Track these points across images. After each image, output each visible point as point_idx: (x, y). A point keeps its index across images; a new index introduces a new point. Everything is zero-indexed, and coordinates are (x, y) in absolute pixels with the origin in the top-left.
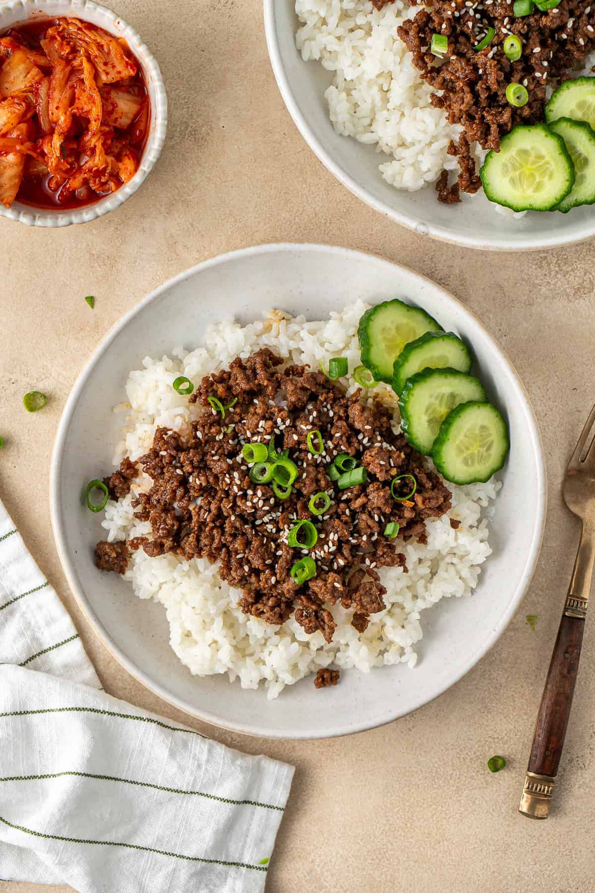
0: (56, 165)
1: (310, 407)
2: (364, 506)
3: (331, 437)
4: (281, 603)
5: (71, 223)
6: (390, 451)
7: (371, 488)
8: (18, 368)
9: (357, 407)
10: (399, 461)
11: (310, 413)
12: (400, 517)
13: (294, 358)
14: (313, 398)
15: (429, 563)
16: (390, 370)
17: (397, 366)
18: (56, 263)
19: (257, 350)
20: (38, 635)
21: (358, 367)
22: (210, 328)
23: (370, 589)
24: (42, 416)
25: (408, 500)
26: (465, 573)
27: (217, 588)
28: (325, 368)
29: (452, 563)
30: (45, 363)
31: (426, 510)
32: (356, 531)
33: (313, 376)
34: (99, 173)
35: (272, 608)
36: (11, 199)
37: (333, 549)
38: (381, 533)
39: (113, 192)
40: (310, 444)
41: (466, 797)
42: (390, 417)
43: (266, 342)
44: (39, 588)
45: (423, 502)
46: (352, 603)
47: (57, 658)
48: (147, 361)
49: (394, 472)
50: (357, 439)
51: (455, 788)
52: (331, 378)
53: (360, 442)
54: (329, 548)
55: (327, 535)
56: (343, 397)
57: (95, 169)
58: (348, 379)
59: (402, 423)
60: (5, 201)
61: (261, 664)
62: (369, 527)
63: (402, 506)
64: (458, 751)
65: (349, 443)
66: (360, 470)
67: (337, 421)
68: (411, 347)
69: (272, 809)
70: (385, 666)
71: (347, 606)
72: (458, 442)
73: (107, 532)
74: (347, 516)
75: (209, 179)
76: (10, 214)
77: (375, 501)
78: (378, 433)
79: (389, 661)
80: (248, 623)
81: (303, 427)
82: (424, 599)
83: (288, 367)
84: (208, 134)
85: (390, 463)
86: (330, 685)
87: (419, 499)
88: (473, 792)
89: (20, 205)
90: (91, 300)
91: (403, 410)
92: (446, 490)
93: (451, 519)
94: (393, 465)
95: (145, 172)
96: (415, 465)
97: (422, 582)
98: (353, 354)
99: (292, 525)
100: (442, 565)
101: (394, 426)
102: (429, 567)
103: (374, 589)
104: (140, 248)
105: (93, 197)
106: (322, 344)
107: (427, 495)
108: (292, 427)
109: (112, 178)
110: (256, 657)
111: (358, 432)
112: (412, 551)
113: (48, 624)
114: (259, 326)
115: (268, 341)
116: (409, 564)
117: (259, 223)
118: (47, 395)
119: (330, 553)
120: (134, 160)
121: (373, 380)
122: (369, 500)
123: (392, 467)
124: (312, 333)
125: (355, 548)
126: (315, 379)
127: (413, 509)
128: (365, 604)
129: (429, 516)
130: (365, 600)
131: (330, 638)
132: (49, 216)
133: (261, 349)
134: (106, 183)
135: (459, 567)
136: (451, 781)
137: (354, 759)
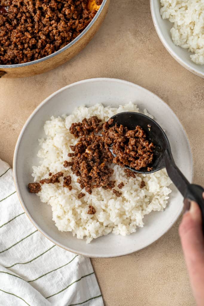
8: (6, 119)
15: (149, 198)
19: (92, 116)
22: (76, 108)
26: (162, 202)
27: (71, 199)
29: (157, 199)
30: (16, 118)
43: (96, 113)
48: (52, 117)
51: (153, 284)
61: (85, 229)
64: (155, 270)
73: (34, 178)
82: (146, 211)
88: (159, 286)
97: (146, 204)
100: (154, 199)
110: (83, 227)
114: (93, 108)
133: (94, 116)
135: (160, 200)
136: (152, 281)
137: (116, 270)
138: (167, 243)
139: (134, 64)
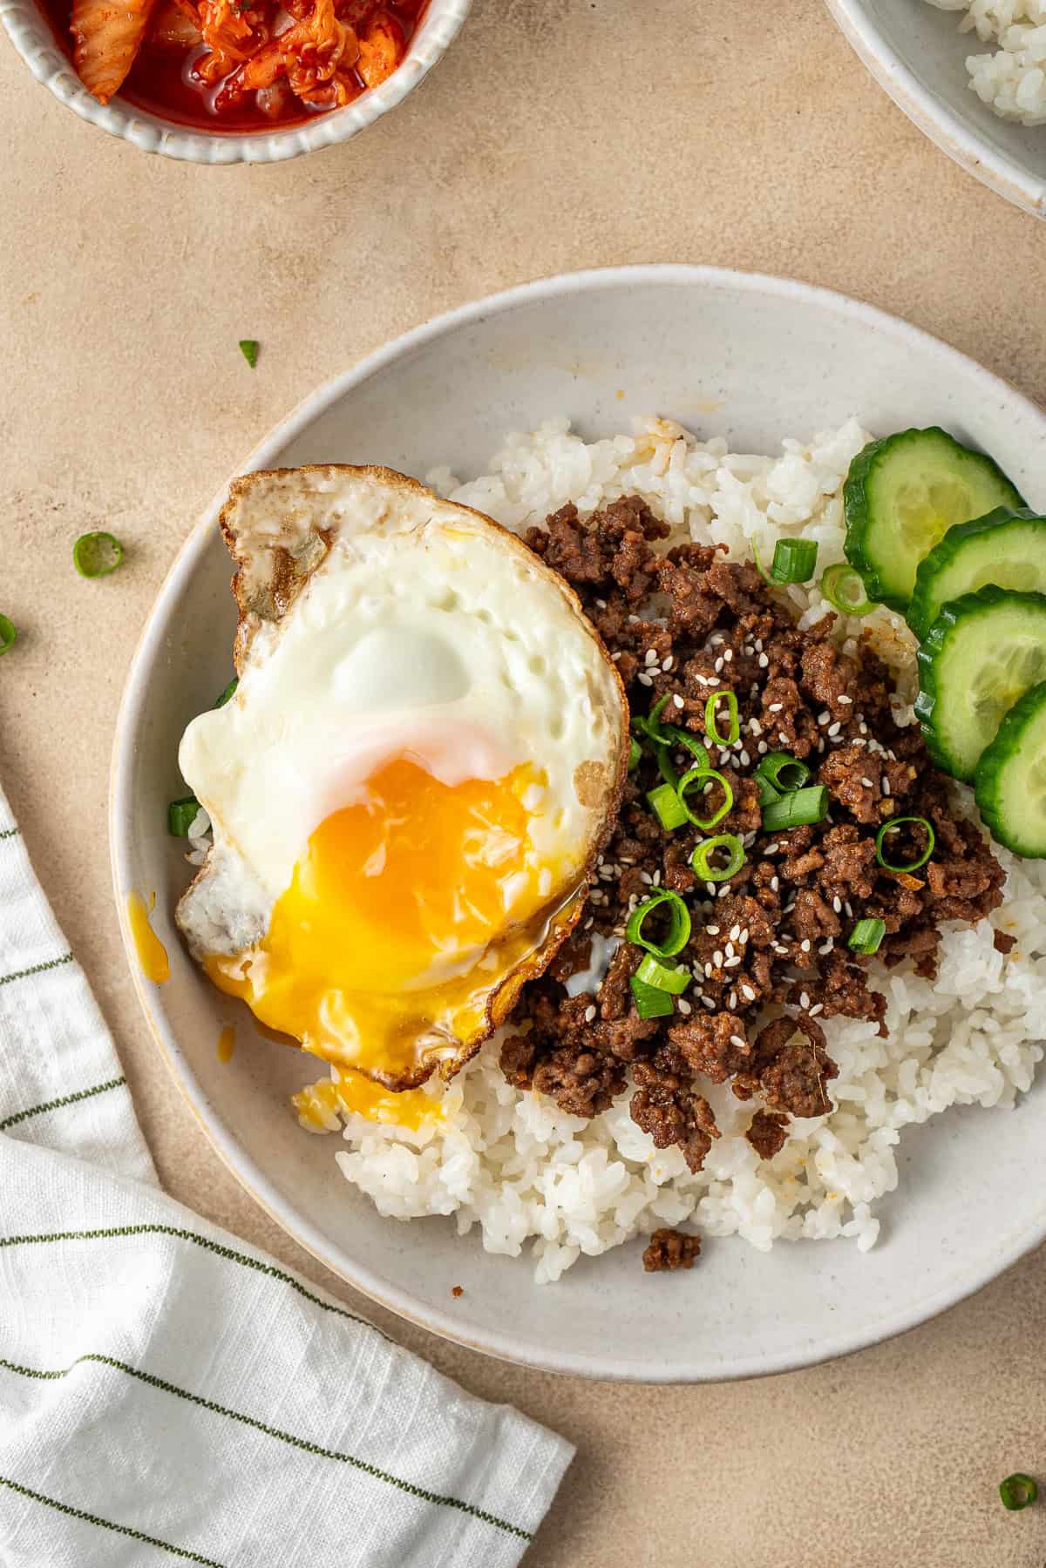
0: (222, 26)
1: (718, 639)
2: (812, 875)
3: (758, 712)
4: (602, 1069)
5: (240, 160)
6: (885, 762)
7: (834, 836)
8: (71, 476)
9: (826, 651)
10: (904, 787)
11: (718, 652)
12: (887, 911)
13: (693, 527)
14: (727, 620)
15: (932, 1024)
16: (906, 581)
17: (926, 572)
18: (185, 258)
19: (614, 496)
20: (35, 1069)
21: (835, 566)
22: (511, 439)
23: (805, 1062)
24: (111, 590)
25: (910, 873)
26: (1010, 1053)
28: (765, 558)
29: (982, 1031)
30: (132, 475)
31: (947, 904)
32: (787, 928)
33: (734, 571)
34: (315, 58)
35: (581, 1080)
36: (112, 88)
37: (733, 961)
38: (842, 941)
39: (339, 105)
40: (710, 721)
41: (941, 1557)
42: (891, 687)
43: (638, 484)
44: (52, 965)
45: (946, 884)
46: (759, 1088)
47: (72, 1125)
49: (888, 807)
50: (816, 723)
51: (918, 1534)
52: (771, 581)
53: (822, 732)
54: (725, 958)
55: (724, 930)
56: (793, 629)
57: (308, 46)
58: (806, 592)
59: (920, 702)
60: (97, 89)
61: (534, 1200)
62: (819, 922)
63: (895, 885)
64: (935, 1451)
65: (799, 730)
66: (816, 792)
67: (775, 678)
68: (960, 535)
69: (506, 1533)
70: (803, 1241)
71: (745, 1094)
72: (1036, 761)
74: (772, 891)
75: (547, 118)
76: (105, 119)
77: (842, 867)
78: (861, 717)
79: (816, 1230)
80: (519, 1105)
81: (700, 678)
82: (912, 1102)
83: (678, 546)
84: (558, 17)
85: (881, 785)
86: (678, 1267)
87: (937, 875)
88: (957, 1548)
89: (128, 105)
90: (252, 350)
91: (926, 675)
92: (994, 865)
93: (996, 932)
94: (887, 791)
95: (420, 66)
96: (932, 800)
97: (914, 1063)
98: (828, 535)
99: (645, 898)
100: (961, 1032)
101: (898, 706)
102: (930, 1032)
103: (814, 1063)
104: (376, 248)
105: (294, 113)
106: (762, 505)
107: (955, 869)
108: (675, 676)
109: (340, 74)
110: (524, 1185)
111: (817, 707)
112: (901, 992)
113: (60, 1047)
114: (626, 447)
115: (642, 481)
116: (892, 1021)
117: (644, 228)
118: (127, 545)
119: (726, 971)
120: (396, 38)
121: (863, 598)
122: (827, 862)
123: (885, 796)
124: (742, 476)
125: (780, 966)
126: (737, 578)
127: (920, 895)
128: (789, 1093)
129: (952, 916)
130: (792, 1084)
131: (700, 1162)
132: (191, 138)
133: (623, 497)
134: (326, 84)
135: (996, 1040)
136: (911, 1518)
137: (701, 1438)
138: (1018, 1292)
139: (880, 178)
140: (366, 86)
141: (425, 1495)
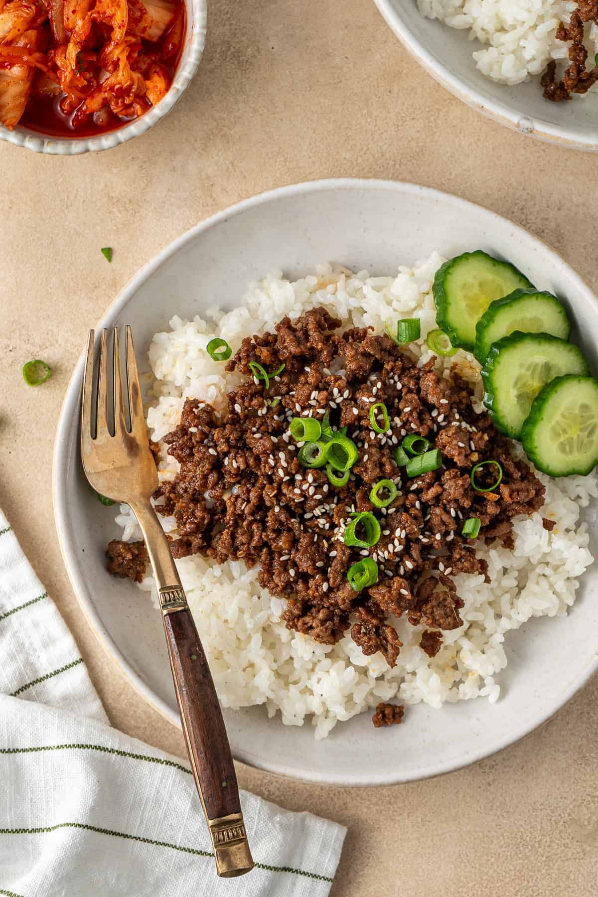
0: (71, 81)
1: (373, 378)
2: (438, 498)
3: (399, 413)
4: (333, 615)
5: (87, 151)
6: (470, 433)
7: (447, 476)
8: (17, 332)
9: (431, 377)
10: (482, 445)
11: (374, 384)
12: (482, 513)
13: (355, 320)
14: (377, 367)
15: (516, 574)
16: (471, 334)
17: (481, 328)
18: (67, 207)
19: (309, 308)
20: (33, 659)
21: (433, 331)
22: (252, 285)
23: (445, 600)
24: (44, 391)
25: (491, 492)
26: (560, 586)
27: (255, 597)
28: (393, 332)
29: (544, 575)
30: (50, 328)
31: (514, 506)
32: (428, 529)
33: (378, 340)
34: (122, 93)
35: (323, 622)
36: (15, 121)
37: (399, 548)
38: (458, 532)
39: (138, 116)
40: (372, 419)
41: (559, 869)
42: (471, 393)
43: (321, 300)
44: (36, 600)
45: (511, 496)
46: (421, 616)
47: (56, 687)
48: (175, 321)
49: (475, 457)
50: (431, 416)
51: (544, 859)
52: (399, 343)
53: (434, 420)
54: (395, 547)
55: (393, 532)
56: (414, 367)
57: (117, 86)
58: (419, 346)
59: (486, 398)
60: (8, 122)
61: (308, 694)
62: (444, 523)
63: (485, 499)
64: (548, 811)
65: (421, 421)
66: (435, 453)
67: (406, 394)
68: (497, 306)
69: (318, 880)
70: (460, 702)
71: (415, 622)
72: (553, 423)
73: (123, 529)
74: (417, 509)
75: (255, 111)
76: (13, 138)
77: (452, 492)
78: (456, 410)
79: (465, 694)
80: (293, 641)
81: (365, 399)
82: (509, 617)
83: (347, 330)
84: (254, 56)
85: (470, 445)
86: (392, 723)
87: (505, 491)
88: (566, 864)
89: (25, 129)
90: (108, 252)
91: (487, 381)
92: (537, 483)
93: (544, 519)
94: (473, 448)
95: (178, 90)
96: (500, 451)
97: (507, 596)
98: (427, 315)
99: (349, 520)
100: (532, 576)
101: (475, 403)
102: (516, 578)
103: (449, 600)
104: (169, 190)
105: (115, 123)
106: (389, 303)
107: (514, 487)
108: (351, 400)
109: (137, 100)
110: (301, 686)
111: (431, 407)
112: (496, 558)
113: (45, 645)
114: (313, 281)
115: (323, 298)
116: (493, 573)
117: (314, 163)
118: (52, 366)
119: (396, 554)
120: (165, 78)
121: (450, 347)
122: (444, 490)
123: (472, 451)
124: (377, 289)
125: (426, 549)
126: (380, 344)
127: (498, 503)
128: (438, 618)
129: (518, 513)
130: (438, 612)
131: (394, 661)
132: (61, 142)
133: (314, 308)
134: (130, 106)
135: (552, 579)
136: (540, 850)
137: (419, 819)
138: (585, 719)
139: (439, 121)
140: (152, 104)
141: (269, 868)
